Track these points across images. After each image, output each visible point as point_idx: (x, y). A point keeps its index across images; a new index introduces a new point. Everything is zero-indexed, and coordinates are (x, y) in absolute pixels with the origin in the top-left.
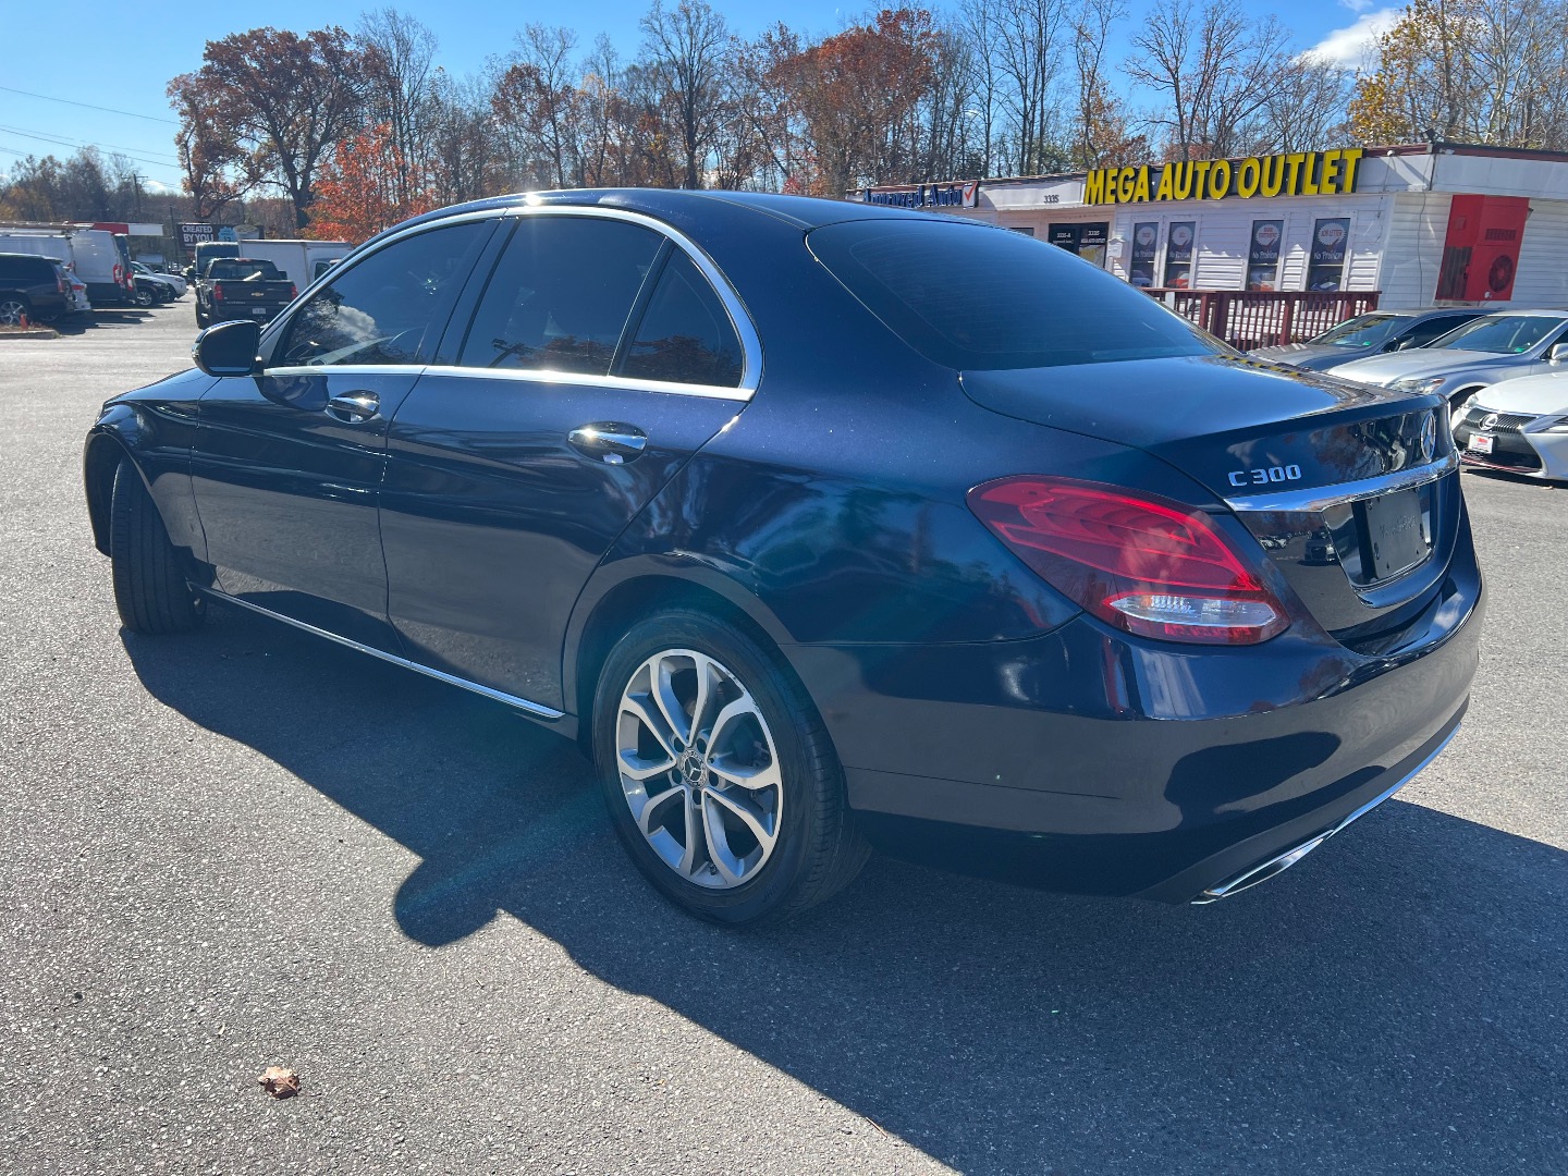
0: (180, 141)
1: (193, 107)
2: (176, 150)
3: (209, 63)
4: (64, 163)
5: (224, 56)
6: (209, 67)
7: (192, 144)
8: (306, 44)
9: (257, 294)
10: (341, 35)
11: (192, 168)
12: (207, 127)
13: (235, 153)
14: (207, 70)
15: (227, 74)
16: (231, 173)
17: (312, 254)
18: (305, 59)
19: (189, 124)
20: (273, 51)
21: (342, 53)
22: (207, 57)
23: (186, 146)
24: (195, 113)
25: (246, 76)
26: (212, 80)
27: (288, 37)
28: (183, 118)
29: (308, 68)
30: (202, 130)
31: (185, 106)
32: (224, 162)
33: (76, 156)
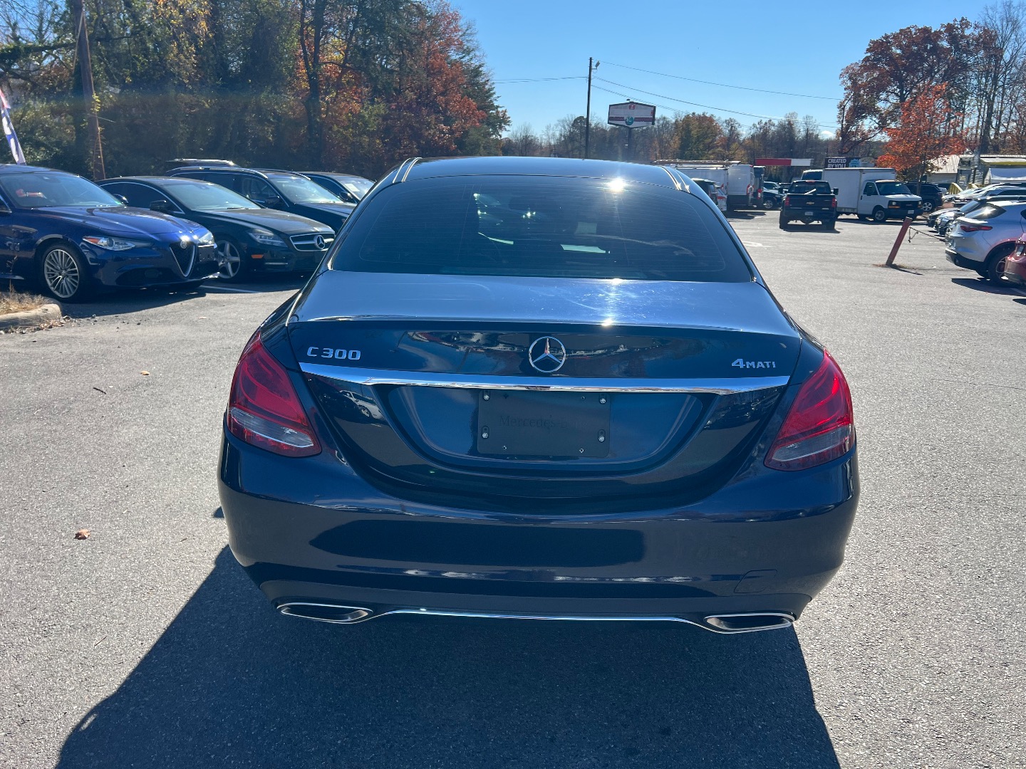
0: (841, 106)
1: (854, 83)
2: (837, 111)
3: (869, 54)
4: (776, 123)
5: (879, 49)
6: (867, 57)
7: (847, 108)
8: (938, 34)
9: (810, 203)
10: (965, 23)
11: (844, 123)
12: (860, 96)
13: (873, 111)
14: (867, 59)
15: (879, 60)
16: (868, 124)
17: (865, 177)
18: (934, 42)
19: (849, 94)
20: (912, 42)
21: (963, 37)
22: (868, 50)
23: (843, 109)
24: (855, 87)
25: (892, 60)
26: (868, 65)
27: (926, 30)
28: (845, 92)
29: (936, 50)
30: (857, 97)
31: (849, 83)
32: (865, 117)
33: (784, 119)
